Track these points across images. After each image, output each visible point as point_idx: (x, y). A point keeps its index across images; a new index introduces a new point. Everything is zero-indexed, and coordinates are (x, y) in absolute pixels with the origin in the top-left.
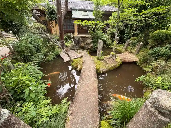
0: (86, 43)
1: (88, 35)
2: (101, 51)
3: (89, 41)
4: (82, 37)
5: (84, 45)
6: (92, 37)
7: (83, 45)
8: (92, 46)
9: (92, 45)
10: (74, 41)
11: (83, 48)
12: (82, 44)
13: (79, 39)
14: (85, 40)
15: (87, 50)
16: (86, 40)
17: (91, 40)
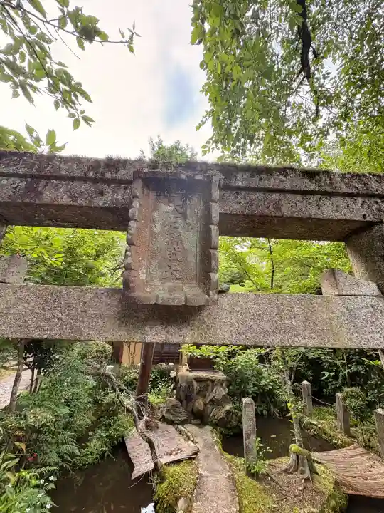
0: (212, 400)
1: (216, 372)
2: (253, 437)
3: (220, 392)
4: (198, 380)
5: (205, 405)
6: (227, 380)
7: (201, 408)
8: (228, 412)
9: (228, 407)
10: (175, 392)
11: (200, 418)
12: (199, 404)
13: (190, 385)
14: (206, 388)
15: (215, 425)
16: (210, 388)
17: (225, 389)
